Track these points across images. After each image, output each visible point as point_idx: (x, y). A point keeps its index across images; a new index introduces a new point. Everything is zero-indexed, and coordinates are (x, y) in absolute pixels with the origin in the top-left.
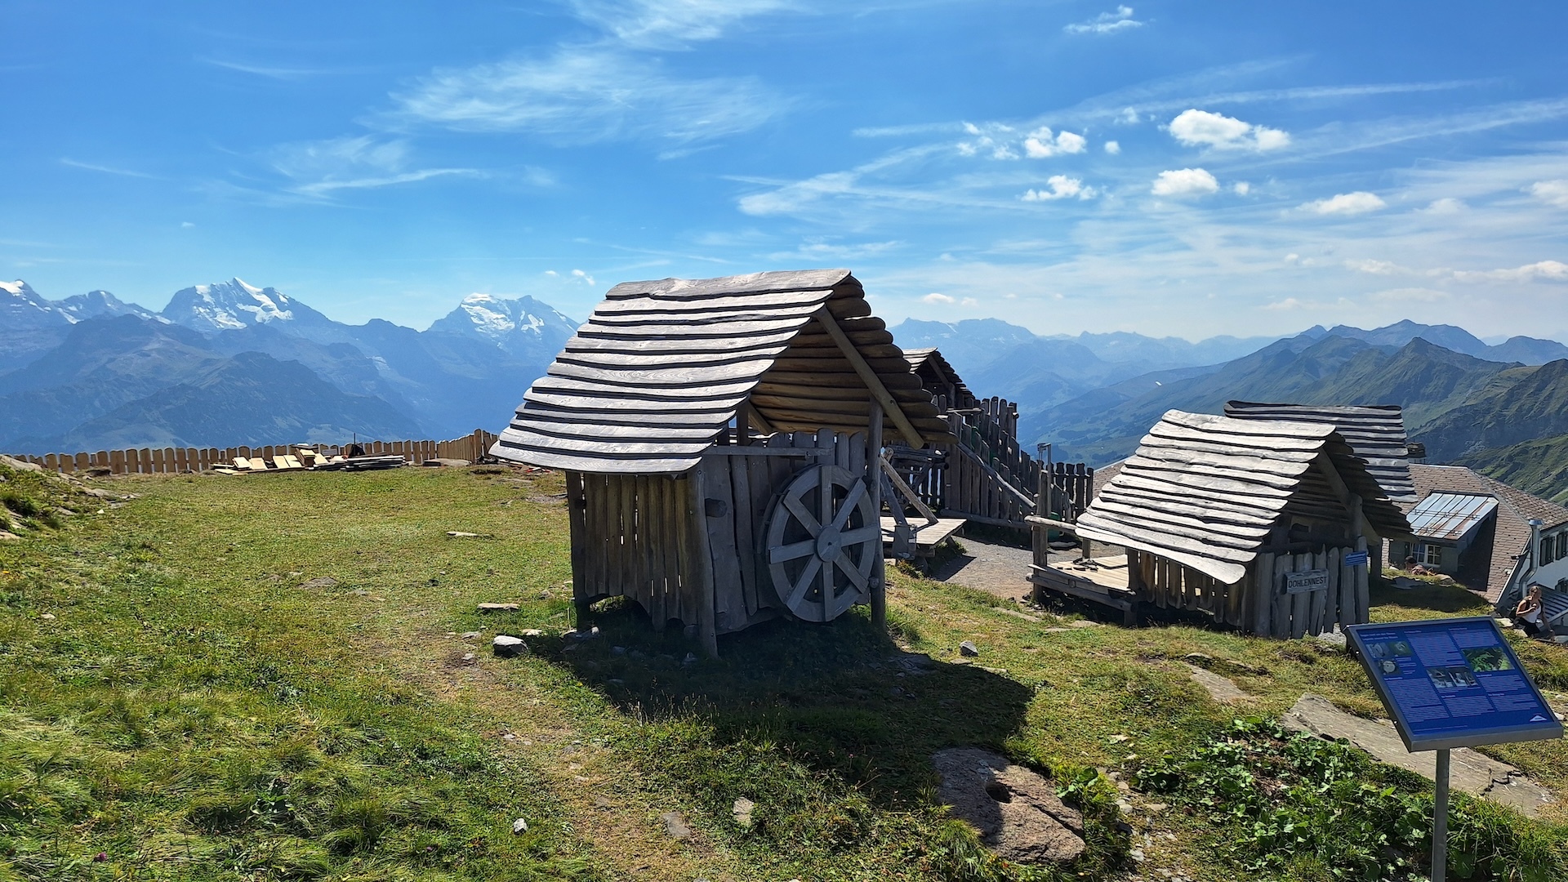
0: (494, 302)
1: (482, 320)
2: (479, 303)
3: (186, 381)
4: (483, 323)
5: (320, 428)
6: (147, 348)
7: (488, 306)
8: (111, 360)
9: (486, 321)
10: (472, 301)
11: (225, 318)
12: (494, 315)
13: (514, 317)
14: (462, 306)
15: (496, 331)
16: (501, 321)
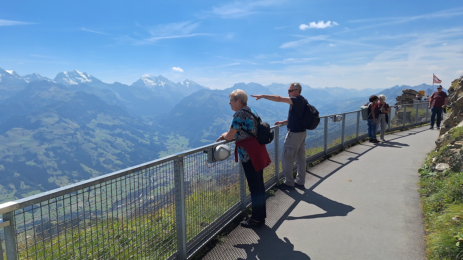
0: (150, 77)
2: (146, 78)
3: (61, 100)
4: (147, 83)
5: (101, 114)
6: (50, 90)
8: (39, 94)
10: (144, 77)
11: (72, 81)
12: (151, 81)
13: (156, 81)
14: (141, 78)
15: (151, 86)
16: (153, 83)
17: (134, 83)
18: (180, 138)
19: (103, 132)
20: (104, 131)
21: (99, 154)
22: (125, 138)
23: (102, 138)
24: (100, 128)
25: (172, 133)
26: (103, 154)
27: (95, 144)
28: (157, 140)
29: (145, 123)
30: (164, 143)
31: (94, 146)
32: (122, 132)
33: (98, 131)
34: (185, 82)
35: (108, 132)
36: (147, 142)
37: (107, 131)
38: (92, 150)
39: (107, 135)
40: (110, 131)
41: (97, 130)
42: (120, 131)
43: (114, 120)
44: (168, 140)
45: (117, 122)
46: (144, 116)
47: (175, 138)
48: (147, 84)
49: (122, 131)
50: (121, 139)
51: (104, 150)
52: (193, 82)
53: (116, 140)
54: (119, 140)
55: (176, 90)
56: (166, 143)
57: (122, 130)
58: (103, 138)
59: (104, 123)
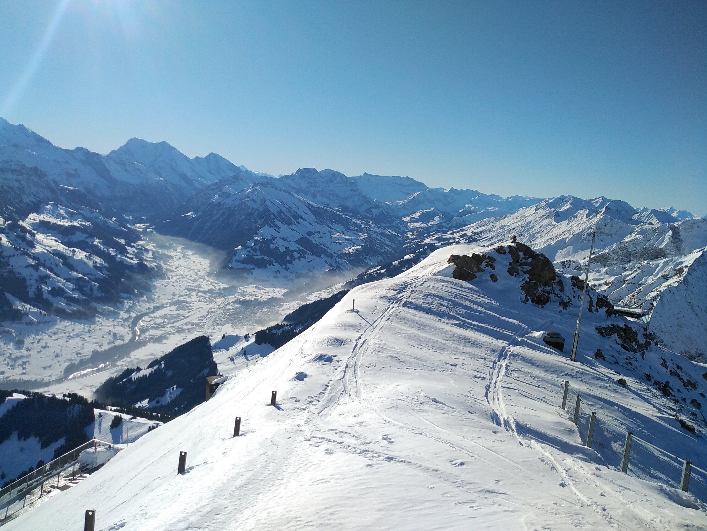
19: (50, 237)
21: (41, 277)
22: (91, 251)
23: (48, 248)
24: (46, 231)
26: (49, 278)
27: (34, 258)
28: (149, 259)
30: (163, 265)
31: (33, 262)
38: (28, 270)
39: (59, 244)
40: (64, 237)
42: (83, 238)
43: (73, 217)
44: (171, 261)
47: (183, 257)
49: (86, 238)
50: (84, 254)
51: (52, 270)
53: (73, 255)
54: (80, 255)
55: (191, 170)
56: (167, 264)
57: (86, 235)
58: (51, 249)
59: (53, 221)
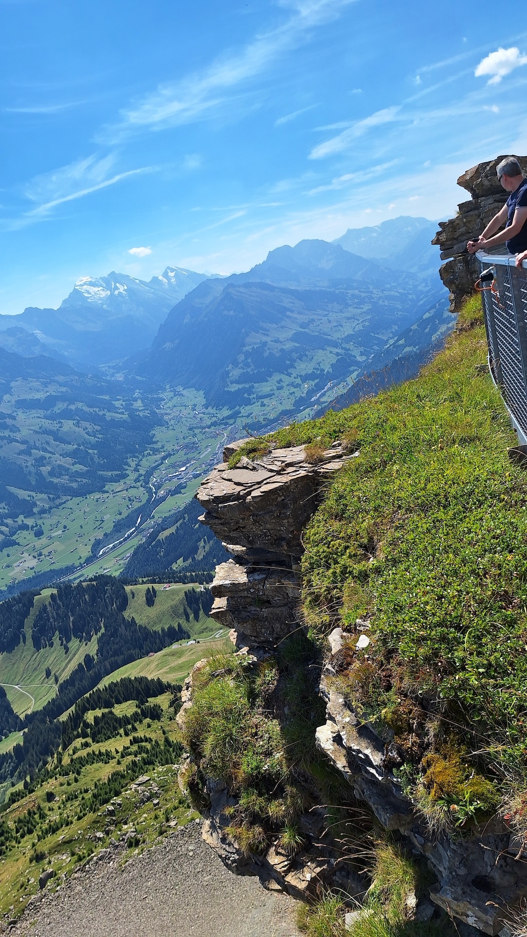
0: (93, 280)
1: (90, 294)
2: (85, 284)
4: (90, 295)
5: (17, 381)
7: (91, 284)
9: (93, 293)
10: (80, 283)
12: (96, 289)
13: (108, 287)
14: (76, 288)
15: (100, 299)
16: (101, 292)
17: (65, 301)
18: (185, 392)
19: (32, 416)
20: (34, 413)
21: (36, 460)
22: (78, 418)
23: (32, 428)
24: (25, 410)
25: (168, 387)
26: (45, 458)
27: (24, 442)
28: (140, 409)
29: (108, 378)
30: (157, 411)
31: (23, 447)
32: (69, 407)
33: (21, 416)
34: (165, 275)
35: (41, 413)
36: (123, 416)
37: (39, 411)
38: (21, 456)
39: (42, 420)
40: (45, 411)
41: (20, 413)
42: (65, 406)
43: (47, 387)
44: (163, 403)
45: (52, 390)
46: (103, 365)
48: (91, 297)
51: (45, 450)
52: (183, 270)
53: (61, 427)
54: (68, 425)
55: (152, 295)
56: (161, 408)
57: (67, 403)
58: (37, 428)
59: (29, 397)
